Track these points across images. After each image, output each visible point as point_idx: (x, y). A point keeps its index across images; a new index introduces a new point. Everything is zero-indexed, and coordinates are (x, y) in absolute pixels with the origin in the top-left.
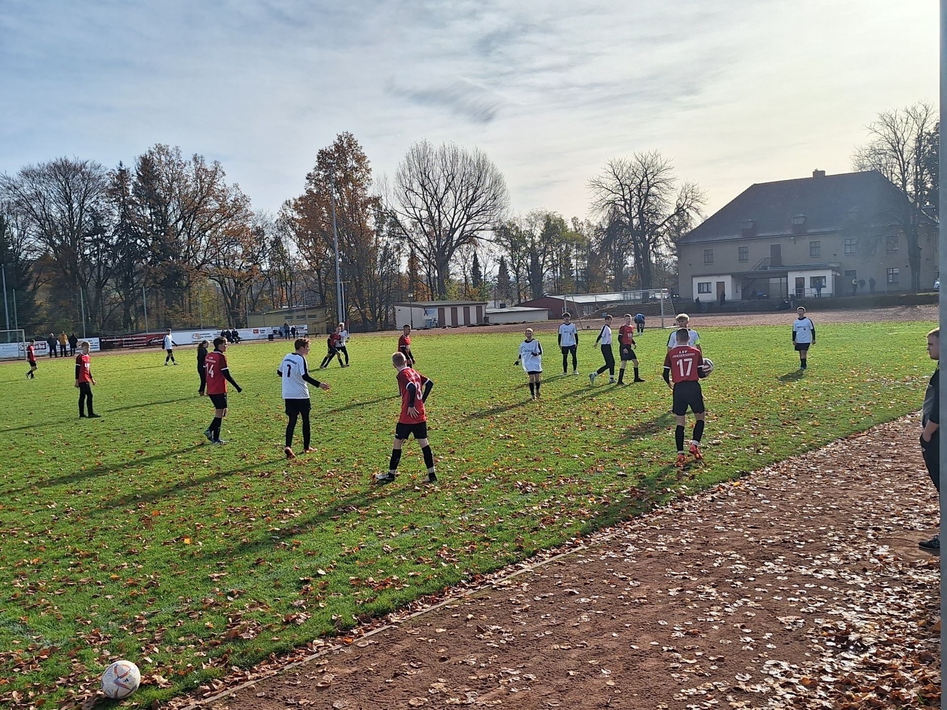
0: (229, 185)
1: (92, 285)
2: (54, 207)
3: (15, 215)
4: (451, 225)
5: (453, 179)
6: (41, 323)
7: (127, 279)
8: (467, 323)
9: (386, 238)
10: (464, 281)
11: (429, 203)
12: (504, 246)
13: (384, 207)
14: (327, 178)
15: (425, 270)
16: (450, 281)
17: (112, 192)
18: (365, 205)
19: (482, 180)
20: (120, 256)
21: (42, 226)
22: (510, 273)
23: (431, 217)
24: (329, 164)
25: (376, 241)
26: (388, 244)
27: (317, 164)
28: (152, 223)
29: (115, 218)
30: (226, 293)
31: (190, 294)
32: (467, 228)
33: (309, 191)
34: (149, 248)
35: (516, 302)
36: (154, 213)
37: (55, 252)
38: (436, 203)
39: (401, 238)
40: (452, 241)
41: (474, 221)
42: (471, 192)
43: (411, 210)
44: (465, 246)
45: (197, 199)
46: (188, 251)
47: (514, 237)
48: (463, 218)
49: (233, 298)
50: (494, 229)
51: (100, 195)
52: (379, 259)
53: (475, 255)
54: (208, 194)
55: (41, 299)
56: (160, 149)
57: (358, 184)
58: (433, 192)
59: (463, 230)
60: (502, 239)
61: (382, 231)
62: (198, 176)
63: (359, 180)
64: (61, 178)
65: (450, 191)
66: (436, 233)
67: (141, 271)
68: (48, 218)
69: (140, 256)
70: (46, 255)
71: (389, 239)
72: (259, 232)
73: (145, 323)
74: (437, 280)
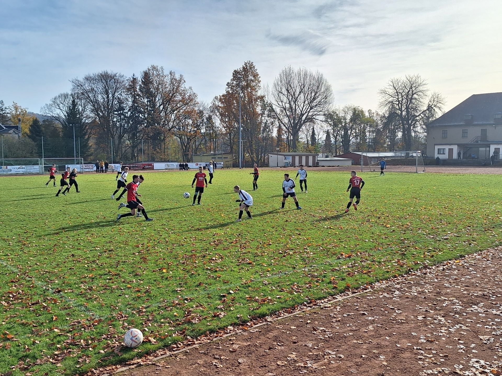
0: (187, 87)
1: (116, 137)
2: (100, 96)
3: (81, 99)
4: (301, 112)
5: (304, 87)
6: (91, 155)
7: (134, 135)
8: (307, 165)
9: (266, 118)
10: (306, 142)
11: (290, 100)
12: (330, 124)
13: (266, 101)
14: (238, 85)
15: (286, 136)
16: (299, 142)
17: (128, 90)
18: (256, 100)
19: (320, 88)
20: (131, 123)
21: (94, 106)
22: (332, 139)
23: (291, 107)
24: (239, 78)
25: (261, 119)
26: (267, 121)
27: (232, 77)
28: (148, 106)
29: (130, 103)
30: (182, 143)
31: (165, 144)
32: (310, 114)
33: (228, 92)
34: (146, 119)
35: (334, 154)
36: (149, 101)
37: (99, 119)
38: (294, 100)
39: (274, 118)
40: (301, 121)
41: (314, 110)
42: (313, 94)
43: (280, 103)
44: (308, 123)
45: (171, 95)
46: (165, 121)
47: (335, 119)
48: (308, 108)
49: (186, 147)
50: (324, 115)
51: (122, 91)
52: (262, 129)
53: (313, 128)
54: (176, 92)
55: (91, 142)
56: (154, 68)
57: (253, 89)
58: (293, 94)
59: (308, 115)
60: (329, 120)
61: (264, 114)
62: (172, 83)
63: (254, 87)
64: (104, 81)
65: (302, 94)
66: (293, 116)
67: (141, 131)
68: (97, 101)
69: (141, 123)
70: (94, 121)
71: (268, 119)
72: (201, 112)
73: (142, 158)
74: (292, 141)
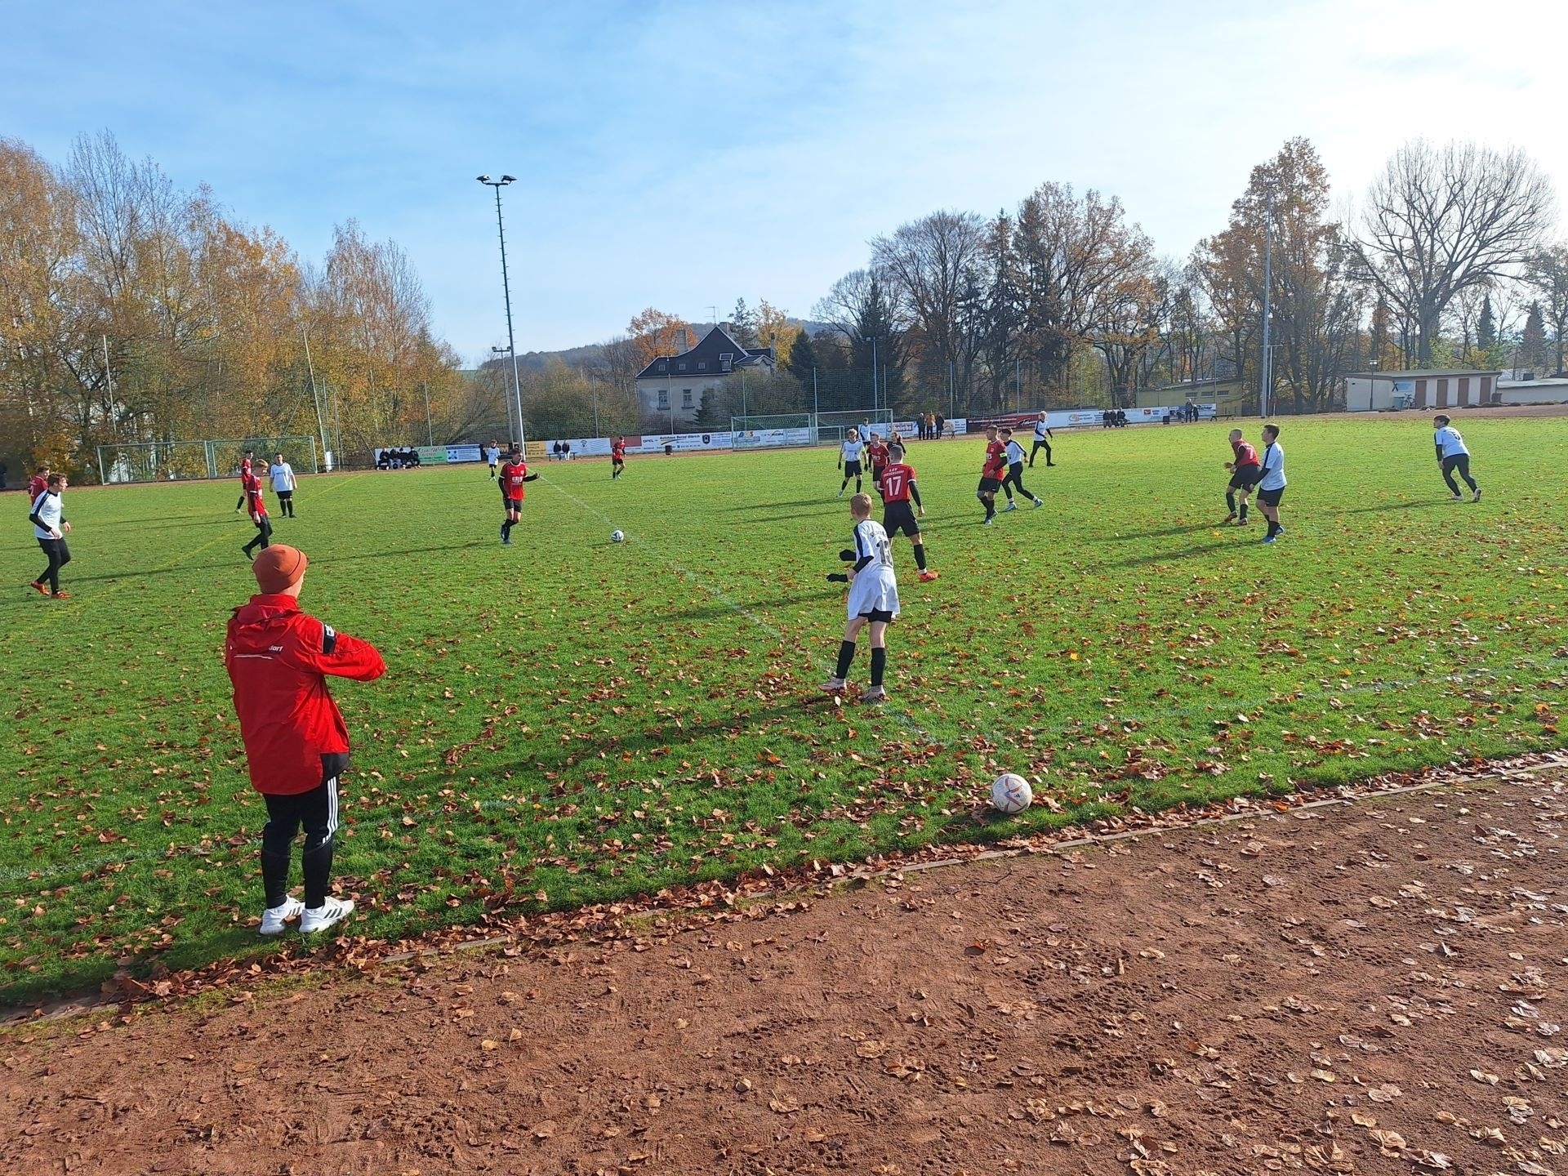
0: (1129, 225)
1: (960, 359)
2: (928, 269)
3: (888, 281)
4: (1451, 257)
5: (1461, 189)
6: (907, 402)
7: (1000, 351)
8: (1463, 402)
9: (1342, 283)
10: (1462, 341)
11: (1417, 227)
12: (1542, 285)
13: (1343, 238)
14: (1263, 204)
15: (1399, 325)
16: (1439, 340)
17: (990, 247)
18: (1314, 237)
19: (1514, 185)
20: (994, 323)
21: (915, 293)
22: (1547, 327)
23: (1418, 247)
24: (1268, 184)
25: (1326, 288)
26: (1344, 290)
27: (1249, 186)
28: (1032, 281)
29: (991, 278)
30: (1112, 363)
31: (1068, 367)
32: (1478, 261)
33: (1235, 225)
34: (1026, 311)
35: (1553, 370)
36: (1035, 269)
37: (926, 321)
38: (1429, 226)
39: (1366, 280)
40: (1450, 282)
41: (1492, 250)
42: (1491, 205)
43: (1387, 240)
44: (1472, 288)
45: (1087, 248)
46: (1070, 314)
47: (1561, 270)
48: (1473, 246)
49: (1120, 371)
50: (1526, 260)
51: (976, 251)
52: (1328, 312)
53: (1487, 301)
54: (1101, 240)
55: (909, 374)
56: (1049, 188)
57: (1308, 208)
58: (1425, 211)
59: (1471, 264)
60: (1539, 274)
61: (1337, 272)
62: (1091, 218)
63: (1309, 203)
64: (937, 235)
65: (1455, 208)
66: (1424, 271)
67: (1016, 340)
68: (921, 282)
69: (1015, 321)
70: (916, 325)
71: (1347, 284)
72: (1162, 283)
73: (1015, 403)
74: (1417, 340)
